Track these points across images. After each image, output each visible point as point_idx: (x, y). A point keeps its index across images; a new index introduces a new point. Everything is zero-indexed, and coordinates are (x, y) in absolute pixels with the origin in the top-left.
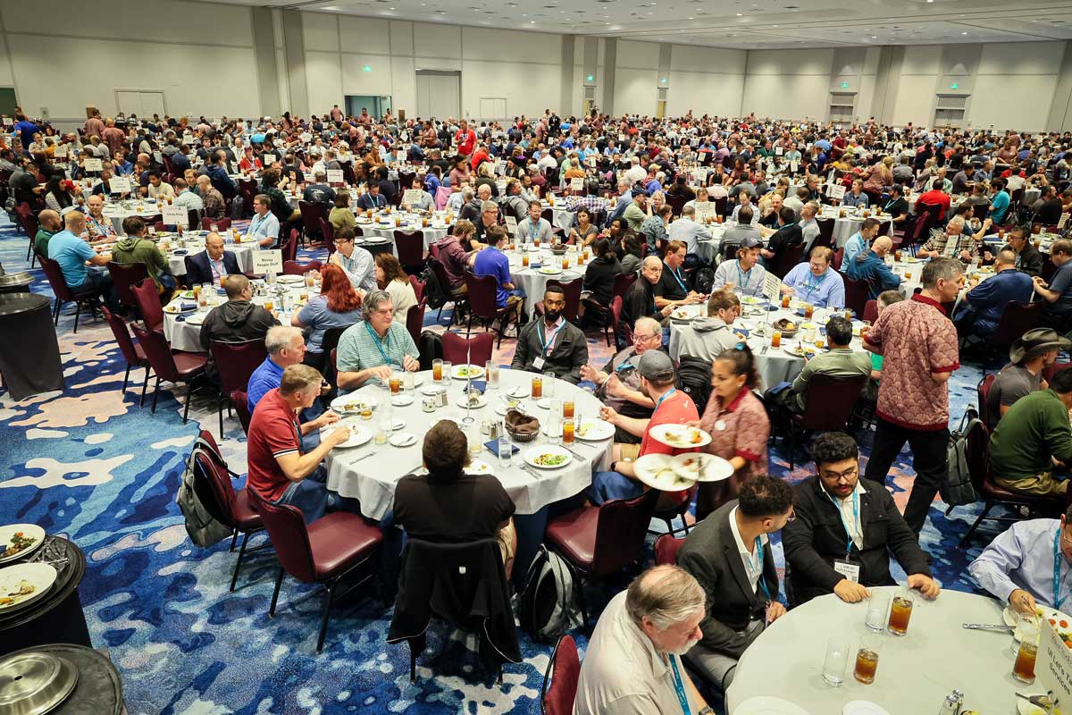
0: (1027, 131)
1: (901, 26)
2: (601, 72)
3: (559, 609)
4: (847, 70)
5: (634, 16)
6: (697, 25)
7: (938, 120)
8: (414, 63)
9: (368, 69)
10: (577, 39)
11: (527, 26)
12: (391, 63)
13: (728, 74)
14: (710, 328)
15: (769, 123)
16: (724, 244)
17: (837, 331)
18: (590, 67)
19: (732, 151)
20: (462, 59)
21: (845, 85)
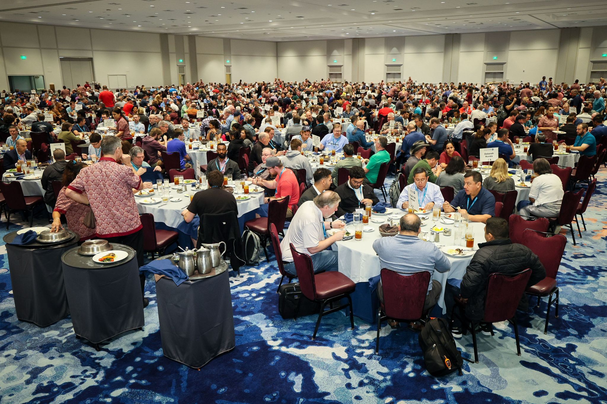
0: (433, 83)
1: (361, 27)
2: (187, 57)
3: (256, 250)
4: (335, 52)
5: (207, 22)
6: (246, 27)
7: (388, 79)
8: (58, 54)
9: (24, 57)
10: (169, 37)
11: (136, 28)
12: (41, 53)
13: (266, 56)
14: (295, 154)
15: (295, 84)
16: (288, 135)
17: (347, 150)
18: (180, 53)
19: (279, 98)
20: (92, 50)
21: (335, 61)
